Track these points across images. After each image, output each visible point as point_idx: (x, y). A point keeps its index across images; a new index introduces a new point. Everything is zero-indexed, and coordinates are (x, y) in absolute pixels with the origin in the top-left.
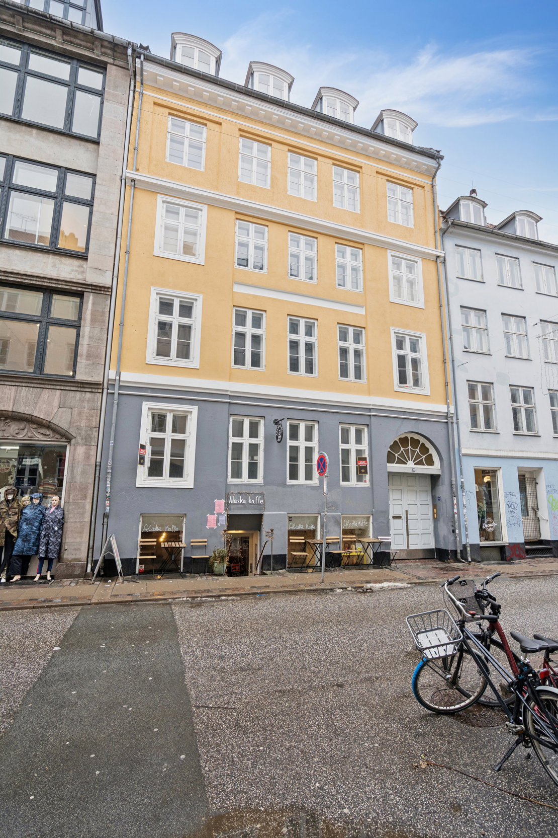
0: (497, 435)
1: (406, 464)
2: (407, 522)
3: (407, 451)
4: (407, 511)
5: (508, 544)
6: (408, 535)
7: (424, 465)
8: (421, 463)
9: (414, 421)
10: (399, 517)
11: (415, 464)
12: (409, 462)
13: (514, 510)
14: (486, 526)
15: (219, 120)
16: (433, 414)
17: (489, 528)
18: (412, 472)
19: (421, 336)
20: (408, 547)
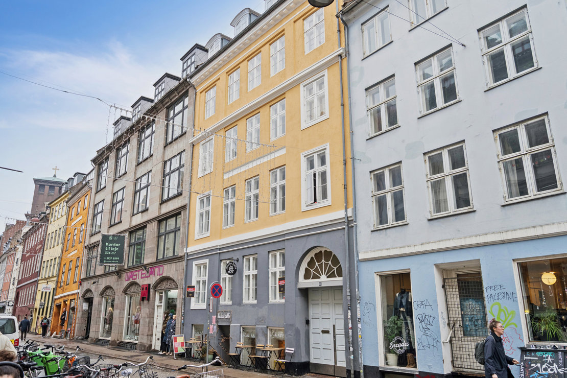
0: (405, 227)
1: (319, 278)
2: (334, 337)
3: (321, 266)
4: (334, 326)
5: (418, 373)
6: (335, 350)
7: (336, 277)
8: (332, 275)
9: (317, 235)
10: (327, 332)
11: (328, 277)
12: (322, 276)
13: (428, 326)
14: (394, 346)
15: (218, 78)
16: (333, 223)
17: (398, 348)
18: (319, 286)
19: (325, 147)
20: (336, 363)
